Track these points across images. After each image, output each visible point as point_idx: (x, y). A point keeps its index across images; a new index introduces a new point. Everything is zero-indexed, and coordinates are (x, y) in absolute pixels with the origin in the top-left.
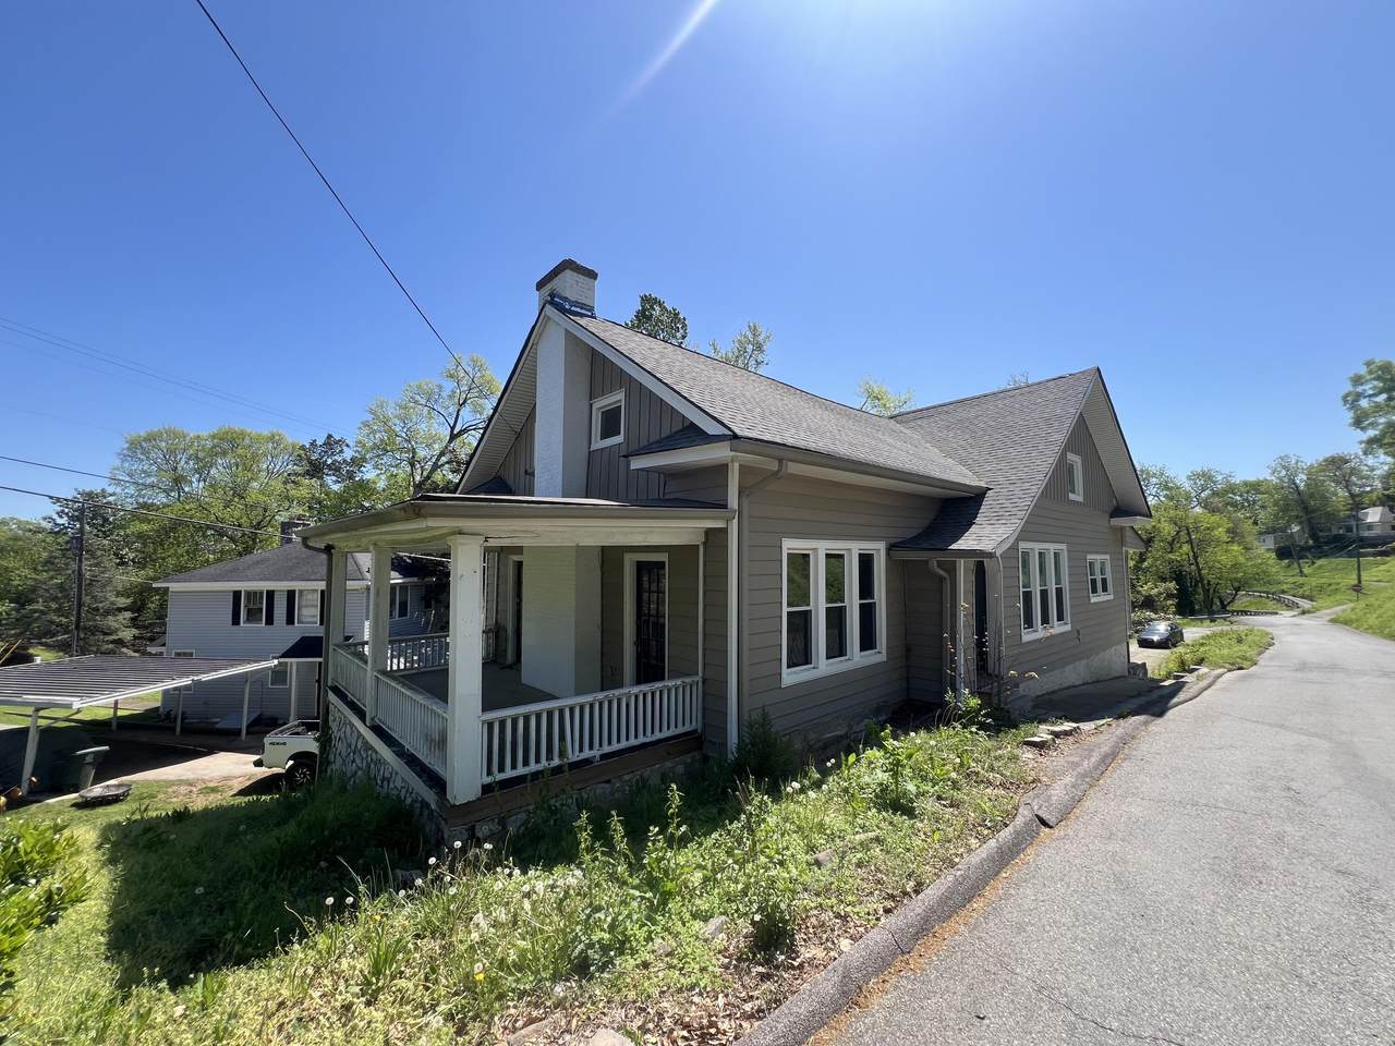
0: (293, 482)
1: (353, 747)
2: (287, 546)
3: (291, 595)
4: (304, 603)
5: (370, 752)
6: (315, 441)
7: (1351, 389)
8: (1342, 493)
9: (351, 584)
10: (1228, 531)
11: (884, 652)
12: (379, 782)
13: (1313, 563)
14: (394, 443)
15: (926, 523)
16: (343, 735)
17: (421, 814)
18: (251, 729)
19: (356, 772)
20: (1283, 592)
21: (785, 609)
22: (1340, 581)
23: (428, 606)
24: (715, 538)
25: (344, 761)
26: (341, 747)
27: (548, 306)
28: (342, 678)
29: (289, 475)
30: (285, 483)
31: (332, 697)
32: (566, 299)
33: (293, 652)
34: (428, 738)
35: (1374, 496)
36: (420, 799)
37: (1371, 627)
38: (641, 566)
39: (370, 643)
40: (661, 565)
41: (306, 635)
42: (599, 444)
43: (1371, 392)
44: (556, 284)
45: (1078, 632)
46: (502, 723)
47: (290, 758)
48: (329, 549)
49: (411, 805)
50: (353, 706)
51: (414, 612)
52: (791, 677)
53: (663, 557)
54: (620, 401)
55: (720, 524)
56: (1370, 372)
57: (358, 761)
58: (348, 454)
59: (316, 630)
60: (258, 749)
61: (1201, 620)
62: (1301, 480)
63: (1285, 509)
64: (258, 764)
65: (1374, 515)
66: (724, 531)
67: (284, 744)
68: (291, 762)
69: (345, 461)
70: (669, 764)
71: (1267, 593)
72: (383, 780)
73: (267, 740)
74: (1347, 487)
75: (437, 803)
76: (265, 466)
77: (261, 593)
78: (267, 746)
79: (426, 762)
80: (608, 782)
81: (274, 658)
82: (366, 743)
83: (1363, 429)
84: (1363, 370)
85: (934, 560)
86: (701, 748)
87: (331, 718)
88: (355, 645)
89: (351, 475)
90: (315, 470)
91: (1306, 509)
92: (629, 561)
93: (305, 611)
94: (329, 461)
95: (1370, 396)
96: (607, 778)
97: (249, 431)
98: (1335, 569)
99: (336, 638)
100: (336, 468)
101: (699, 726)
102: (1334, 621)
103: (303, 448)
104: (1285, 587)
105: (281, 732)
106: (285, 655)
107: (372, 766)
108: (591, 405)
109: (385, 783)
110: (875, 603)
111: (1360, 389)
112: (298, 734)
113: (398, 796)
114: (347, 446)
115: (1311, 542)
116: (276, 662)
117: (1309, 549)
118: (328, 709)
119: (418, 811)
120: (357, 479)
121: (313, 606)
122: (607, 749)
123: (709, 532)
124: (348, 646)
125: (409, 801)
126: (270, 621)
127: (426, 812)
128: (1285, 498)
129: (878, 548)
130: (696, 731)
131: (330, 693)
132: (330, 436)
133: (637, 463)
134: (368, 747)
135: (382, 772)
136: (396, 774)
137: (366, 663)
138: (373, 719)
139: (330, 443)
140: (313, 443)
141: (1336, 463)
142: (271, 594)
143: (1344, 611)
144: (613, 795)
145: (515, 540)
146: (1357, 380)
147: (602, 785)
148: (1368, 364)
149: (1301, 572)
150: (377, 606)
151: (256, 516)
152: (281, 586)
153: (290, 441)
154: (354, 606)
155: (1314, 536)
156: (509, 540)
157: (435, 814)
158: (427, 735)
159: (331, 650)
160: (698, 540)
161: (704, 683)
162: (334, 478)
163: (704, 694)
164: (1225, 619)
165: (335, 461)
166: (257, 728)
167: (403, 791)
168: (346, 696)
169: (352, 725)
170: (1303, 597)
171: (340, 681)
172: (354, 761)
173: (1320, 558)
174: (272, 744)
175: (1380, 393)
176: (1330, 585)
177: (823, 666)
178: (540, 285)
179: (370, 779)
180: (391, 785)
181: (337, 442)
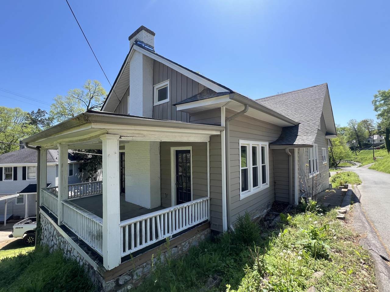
0: (25, 126)
1: (52, 234)
2: (22, 150)
3: (24, 169)
4: (30, 171)
5: (60, 237)
6: (33, 111)
7: (374, 99)
8: (367, 131)
9: (48, 164)
10: (340, 142)
11: (269, 184)
12: (66, 252)
13: (359, 152)
14: (65, 112)
15: (279, 136)
16: (47, 228)
17: (89, 271)
18: (9, 221)
19: (53, 246)
20: (351, 160)
21: (241, 168)
22: (367, 157)
23: (81, 171)
24: (215, 140)
25: (48, 240)
26: (46, 233)
27: (135, 46)
28: (46, 203)
29: (23, 124)
30: (22, 127)
31: (41, 211)
32: (142, 42)
33: (25, 190)
34: (90, 233)
35: (375, 132)
36: (87, 264)
37: (382, 170)
38: (178, 152)
39: (59, 187)
40: (188, 152)
41: (31, 184)
42: (157, 103)
43: (379, 100)
44: (138, 36)
45: (320, 174)
46: (130, 226)
47: (25, 233)
48: (38, 148)
49: (83, 266)
50: (51, 216)
51: (75, 174)
52: (243, 195)
53: (189, 148)
54: (167, 85)
55: (218, 133)
56: (380, 94)
57: (55, 241)
58: (47, 116)
59: (34, 181)
60: (11, 229)
61: (333, 169)
62: (356, 127)
63: (352, 136)
64: (11, 236)
65: (376, 137)
66: (219, 136)
67: (22, 228)
68: (25, 235)
69: (46, 119)
70: (199, 236)
71: (347, 161)
72: (67, 251)
73: (14, 227)
74: (368, 129)
75: (98, 268)
76: (13, 121)
77: (11, 168)
78: (14, 229)
79: (90, 245)
80: (176, 247)
81: (18, 193)
82: (58, 233)
83: (377, 111)
84: (378, 94)
85: (288, 148)
86: (210, 227)
87: (41, 220)
88: (52, 188)
89: (48, 124)
90: (34, 122)
91: (358, 136)
92: (173, 150)
93: (31, 175)
94: (39, 119)
95: (379, 101)
96: (175, 245)
97: (6, 107)
98: (365, 153)
99: (43, 185)
100: (42, 122)
101: (209, 218)
102: (370, 168)
103: (28, 114)
104: (352, 159)
105: (21, 223)
106: (22, 192)
107: (62, 244)
108: (154, 87)
109: (69, 253)
110: (265, 165)
111: (376, 99)
112: (28, 223)
113: (76, 260)
114: (46, 113)
115: (358, 145)
116: (18, 195)
117: (358, 147)
118: (40, 216)
119: (87, 270)
120: (51, 126)
121: (34, 172)
122: (175, 232)
123: (212, 137)
124: (48, 189)
125: (81, 263)
126: (15, 179)
127: (91, 271)
128: (352, 132)
129: (266, 144)
130: (208, 220)
131: (41, 209)
132: (39, 110)
133: (180, 108)
134: (59, 235)
135: (66, 247)
136: (74, 249)
137: (57, 197)
138: (61, 222)
139: (39, 112)
140: (33, 112)
141: (365, 122)
142: (15, 168)
143: (372, 165)
144: (178, 252)
145: (134, 138)
146: (376, 96)
147: (174, 249)
148: (379, 92)
149: (356, 154)
150: (62, 171)
151: (10, 139)
152: (20, 165)
153: (23, 112)
154: (51, 172)
155: (359, 144)
156: (131, 138)
157: (97, 273)
158: (90, 232)
159: (40, 191)
160: (206, 139)
161: (210, 200)
162: (42, 125)
163: (211, 205)
164: (339, 168)
165: (42, 119)
166: (11, 221)
167: (78, 259)
168: (48, 211)
169: (51, 224)
170: (357, 162)
171: (45, 204)
172: (52, 240)
173: (361, 150)
174: (17, 228)
175: (382, 100)
176: (364, 158)
177: (252, 190)
178: (130, 38)
179: (61, 250)
180: (72, 254)
181: (42, 112)
